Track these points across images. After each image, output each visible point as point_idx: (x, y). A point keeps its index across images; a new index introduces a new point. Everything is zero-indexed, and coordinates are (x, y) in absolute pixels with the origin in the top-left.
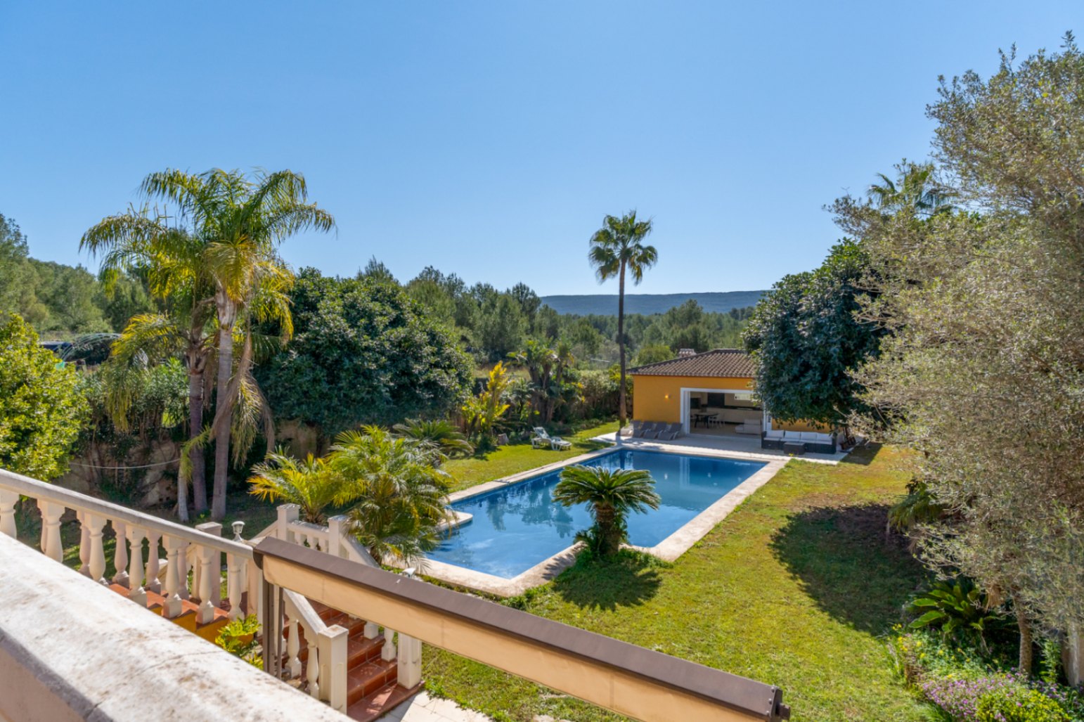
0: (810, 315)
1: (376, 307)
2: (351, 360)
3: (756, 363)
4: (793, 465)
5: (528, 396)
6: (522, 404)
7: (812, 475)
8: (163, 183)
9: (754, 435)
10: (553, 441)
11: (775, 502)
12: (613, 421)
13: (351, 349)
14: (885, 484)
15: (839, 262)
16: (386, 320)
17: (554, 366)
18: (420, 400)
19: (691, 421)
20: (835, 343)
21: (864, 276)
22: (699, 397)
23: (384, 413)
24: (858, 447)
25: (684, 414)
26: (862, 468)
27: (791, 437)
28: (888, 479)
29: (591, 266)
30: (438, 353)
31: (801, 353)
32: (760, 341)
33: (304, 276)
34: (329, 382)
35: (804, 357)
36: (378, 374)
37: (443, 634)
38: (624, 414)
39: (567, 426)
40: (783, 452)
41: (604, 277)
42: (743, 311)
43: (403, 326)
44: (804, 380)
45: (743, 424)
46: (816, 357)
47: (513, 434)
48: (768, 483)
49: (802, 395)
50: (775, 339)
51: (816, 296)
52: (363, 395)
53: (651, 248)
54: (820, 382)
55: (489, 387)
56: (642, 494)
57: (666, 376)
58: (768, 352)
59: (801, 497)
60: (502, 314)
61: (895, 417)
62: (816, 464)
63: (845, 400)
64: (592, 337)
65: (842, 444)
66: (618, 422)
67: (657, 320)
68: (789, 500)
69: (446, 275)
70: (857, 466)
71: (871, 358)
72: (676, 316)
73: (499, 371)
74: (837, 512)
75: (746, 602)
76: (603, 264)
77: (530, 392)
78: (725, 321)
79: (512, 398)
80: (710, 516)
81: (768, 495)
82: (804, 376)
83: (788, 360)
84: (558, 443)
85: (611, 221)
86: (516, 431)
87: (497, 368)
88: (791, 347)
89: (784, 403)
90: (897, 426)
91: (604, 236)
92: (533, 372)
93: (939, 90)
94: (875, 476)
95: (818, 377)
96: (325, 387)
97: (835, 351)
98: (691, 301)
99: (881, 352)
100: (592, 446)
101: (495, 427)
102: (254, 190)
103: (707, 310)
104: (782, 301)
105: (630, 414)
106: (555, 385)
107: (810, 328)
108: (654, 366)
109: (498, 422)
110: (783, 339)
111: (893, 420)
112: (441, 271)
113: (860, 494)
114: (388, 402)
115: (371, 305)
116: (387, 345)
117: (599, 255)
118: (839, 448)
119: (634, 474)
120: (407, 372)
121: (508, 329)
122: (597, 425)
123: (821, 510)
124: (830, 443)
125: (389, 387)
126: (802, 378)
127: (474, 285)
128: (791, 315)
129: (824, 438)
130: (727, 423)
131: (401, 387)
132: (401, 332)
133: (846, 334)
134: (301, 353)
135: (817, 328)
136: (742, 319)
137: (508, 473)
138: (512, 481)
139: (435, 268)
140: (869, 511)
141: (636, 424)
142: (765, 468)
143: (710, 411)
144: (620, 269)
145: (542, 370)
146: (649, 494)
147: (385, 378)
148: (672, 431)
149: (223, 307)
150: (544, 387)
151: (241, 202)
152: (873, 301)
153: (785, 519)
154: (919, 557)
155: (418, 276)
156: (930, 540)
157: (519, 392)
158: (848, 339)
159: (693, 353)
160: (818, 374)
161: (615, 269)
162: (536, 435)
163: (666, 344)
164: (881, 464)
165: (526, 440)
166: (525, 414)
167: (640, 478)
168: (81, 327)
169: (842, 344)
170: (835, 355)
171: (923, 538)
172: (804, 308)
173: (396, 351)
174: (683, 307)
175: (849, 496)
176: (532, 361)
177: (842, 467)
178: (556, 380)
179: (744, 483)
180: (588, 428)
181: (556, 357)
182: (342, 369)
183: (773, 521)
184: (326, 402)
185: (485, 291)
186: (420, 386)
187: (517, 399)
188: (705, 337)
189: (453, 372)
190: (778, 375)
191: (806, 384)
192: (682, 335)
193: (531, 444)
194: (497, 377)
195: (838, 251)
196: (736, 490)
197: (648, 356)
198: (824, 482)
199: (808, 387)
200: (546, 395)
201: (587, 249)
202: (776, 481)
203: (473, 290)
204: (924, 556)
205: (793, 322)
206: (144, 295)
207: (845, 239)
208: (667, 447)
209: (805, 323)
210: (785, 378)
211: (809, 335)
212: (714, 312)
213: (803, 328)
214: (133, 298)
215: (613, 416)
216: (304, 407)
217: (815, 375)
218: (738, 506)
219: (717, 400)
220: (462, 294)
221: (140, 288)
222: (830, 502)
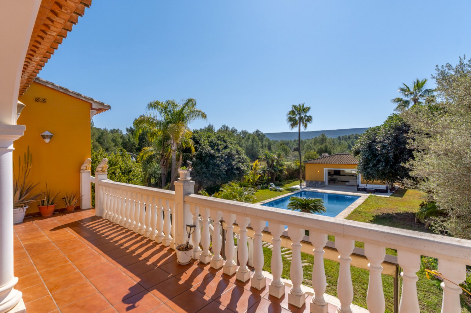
0: (381, 142)
1: (219, 142)
2: (213, 161)
3: (359, 160)
4: (371, 197)
5: (267, 172)
6: (264, 174)
7: (379, 201)
8: (154, 105)
9: (354, 186)
10: (277, 188)
11: (366, 211)
12: (297, 180)
13: (213, 157)
14: (410, 204)
15: (392, 122)
16: (223, 147)
17: (275, 161)
18: (234, 174)
19: (328, 180)
20: (391, 153)
21: (410, 133)
22: (330, 171)
23: (223, 179)
24: (397, 190)
25: (325, 178)
26: (400, 198)
27: (369, 186)
28: (411, 203)
29: (288, 123)
30: (239, 158)
31: (377, 156)
32: (360, 151)
33: (194, 132)
34: (206, 168)
35: (378, 157)
36: (221, 165)
37: (287, 244)
38: (301, 178)
39: (281, 182)
40: (366, 192)
41: (292, 127)
42: (343, 137)
43: (228, 148)
44: (378, 166)
45: (349, 181)
46: (383, 157)
47: (262, 185)
48: (362, 204)
49: (378, 172)
50: (367, 151)
51: (383, 135)
52: (217, 172)
53: (310, 116)
54: (385, 166)
55: (253, 169)
56: (319, 207)
57: (318, 164)
58: (364, 156)
59: (376, 209)
60: (253, 142)
61: (420, 180)
62: (380, 197)
63: (395, 173)
64: (287, 149)
65: (390, 189)
66: (299, 181)
67: (308, 142)
68: (372, 210)
69: (231, 128)
70: (397, 198)
71: (411, 160)
72: (317, 140)
73: (257, 163)
74: (392, 215)
75: (361, 245)
76: (292, 123)
77: (267, 170)
78: (335, 141)
79: (261, 172)
80: (342, 215)
81: (363, 208)
82: (379, 165)
83: (372, 159)
84: (279, 189)
85: (295, 107)
86: (263, 184)
87: (256, 162)
88: (373, 154)
89: (370, 174)
90: (421, 183)
91: (293, 112)
92: (268, 163)
93: (436, 69)
94: (405, 201)
95: (384, 164)
96: (204, 170)
97: (391, 155)
98: (323, 134)
99: (415, 158)
100: (292, 190)
101: (255, 183)
102: (182, 106)
103: (329, 137)
104: (369, 137)
105: (304, 178)
106: (276, 168)
107: (381, 147)
108: (313, 160)
109: (257, 181)
110: (369, 151)
111: (420, 181)
112: (228, 126)
113: (400, 208)
114: (224, 175)
115: (218, 142)
116: (224, 155)
117: (291, 119)
118: (389, 191)
119: (316, 200)
120: (230, 164)
121: (255, 147)
122: (291, 182)
123: (385, 214)
124: (386, 189)
125: (225, 170)
126: (378, 165)
127: (241, 131)
128: (373, 142)
129: (383, 187)
130: (342, 181)
131: (228, 169)
132: (228, 150)
133: (396, 149)
134: (196, 159)
135: (384, 147)
136: (343, 140)
137: (264, 200)
138: (266, 202)
139: (226, 125)
140: (405, 215)
141: (307, 182)
142: (360, 198)
143: (335, 177)
144: (298, 125)
145: (271, 162)
146: (322, 207)
147: (224, 167)
148: (321, 184)
149: (173, 144)
150: (272, 168)
151: (178, 109)
152: (414, 141)
153: (371, 217)
154: (431, 228)
155: (220, 128)
156: (436, 222)
157: (264, 170)
158: (396, 151)
159: (327, 155)
160: (384, 163)
161: (296, 124)
162: (271, 186)
163: (314, 151)
164: (407, 197)
165: (266, 188)
166: (266, 178)
167: (318, 201)
168: (109, 149)
169: (394, 152)
170: (391, 157)
171: (433, 222)
172: (378, 140)
173: (226, 157)
174: (320, 137)
175: (396, 209)
176: (267, 158)
177: (391, 198)
178: (276, 166)
179: (353, 204)
180: (288, 183)
181: (276, 157)
182: (210, 164)
183: (366, 218)
184: (204, 175)
185: (245, 133)
186: (235, 169)
187: (263, 173)
188: (330, 148)
189: (245, 164)
190: (368, 164)
191: (379, 167)
192: (321, 148)
193: (269, 189)
194: (256, 165)
195: (391, 118)
196: (350, 206)
197: (308, 156)
198: (385, 204)
199: (380, 168)
200: (273, 171)
201: (286, 118)
202: (365, 202)
203: (241, 133)
204: (433, 228)
205: (374, 145)
206: (133, 139)
207: (393, 113)
208: (320, 190)
209: (379, 145)
210: (371, 165)
211: (380, 150)
212: (331, 138)
213: (378, 147)
214: (129, 140)
215: (297, 179)
216: (198, 177)
217: (383, 164)
218: (352, 212)
219: (337, 173)
220: (237, 134)
221: (131, 136)
222: (388, 211)
